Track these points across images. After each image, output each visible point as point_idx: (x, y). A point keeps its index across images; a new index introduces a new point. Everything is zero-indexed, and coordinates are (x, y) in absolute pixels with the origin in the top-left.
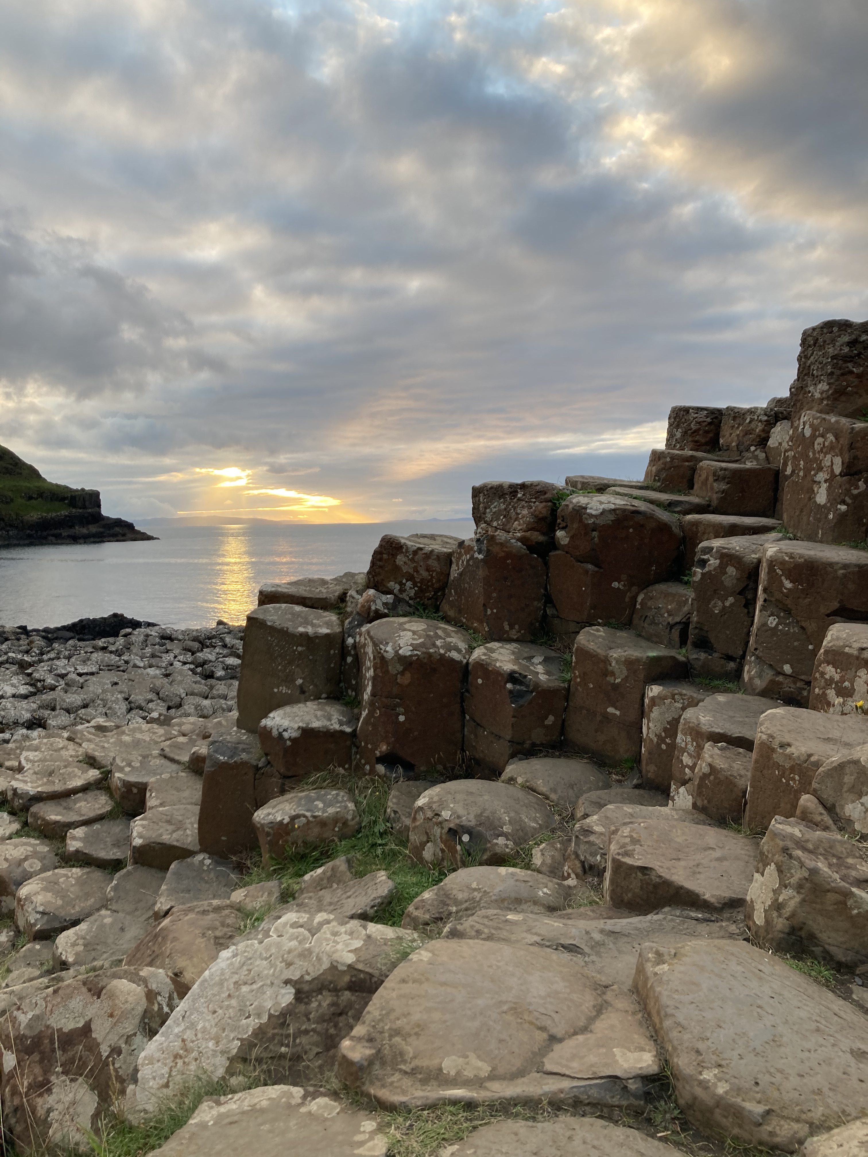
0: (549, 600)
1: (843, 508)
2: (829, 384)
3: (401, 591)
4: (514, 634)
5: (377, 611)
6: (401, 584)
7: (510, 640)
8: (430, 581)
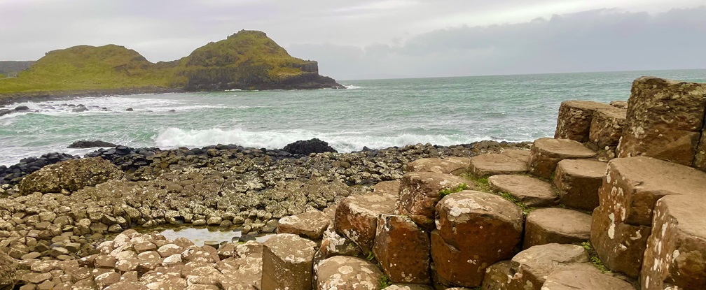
0: (431, 261)
1: (624, 247)
2: (645, 130)
3: (351, 236)
4: (408, 279)
5: (330, 251)
6: (350, 231)
7: (405, 283)
8: (365, 233)
